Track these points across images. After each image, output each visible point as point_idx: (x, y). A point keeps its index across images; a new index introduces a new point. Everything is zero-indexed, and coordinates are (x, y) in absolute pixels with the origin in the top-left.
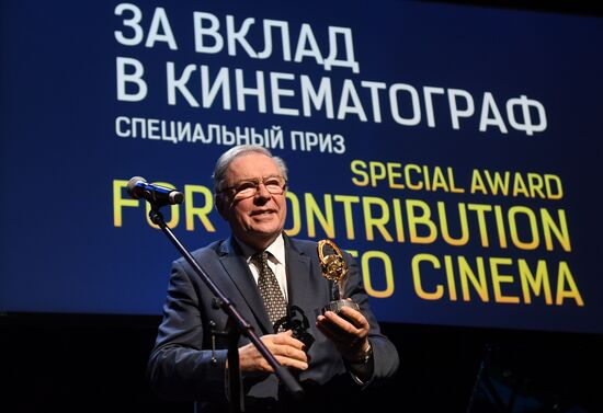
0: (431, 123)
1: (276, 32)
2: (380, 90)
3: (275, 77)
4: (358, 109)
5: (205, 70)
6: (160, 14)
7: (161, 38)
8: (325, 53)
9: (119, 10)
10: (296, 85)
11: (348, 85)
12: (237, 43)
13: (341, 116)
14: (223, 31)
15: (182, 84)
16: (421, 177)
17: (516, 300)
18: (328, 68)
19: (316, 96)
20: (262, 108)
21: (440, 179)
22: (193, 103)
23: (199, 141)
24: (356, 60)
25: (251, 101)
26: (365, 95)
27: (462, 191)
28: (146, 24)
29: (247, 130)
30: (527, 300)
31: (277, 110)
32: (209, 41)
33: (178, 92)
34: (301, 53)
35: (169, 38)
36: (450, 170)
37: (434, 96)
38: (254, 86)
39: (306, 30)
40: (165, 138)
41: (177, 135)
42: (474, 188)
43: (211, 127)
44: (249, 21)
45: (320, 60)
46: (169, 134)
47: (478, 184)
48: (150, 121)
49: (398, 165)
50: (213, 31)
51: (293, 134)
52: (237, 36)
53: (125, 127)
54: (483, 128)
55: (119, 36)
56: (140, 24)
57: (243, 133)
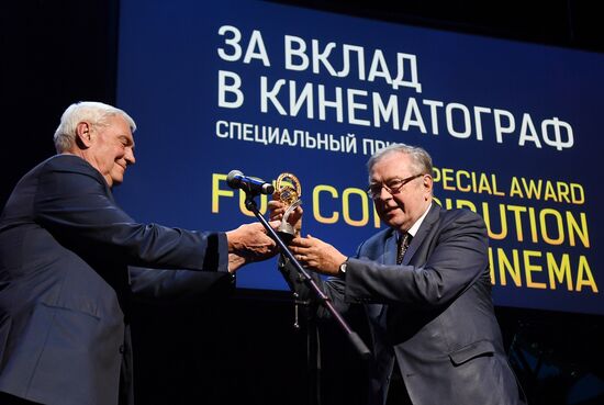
0: (480, 137)
1: (354, 55)
2: (438, 108)
3: (351, 93)
4: (420, 123)
5: (293, 84)
6: (256, 36)
7: (257, 56)
8: (394, 75)
9: (222, 31)
10: (368, 101)
11: (412, 102)
12: (321, 64)
13: (405, 128)
14: (309, 52)
15: (273, 95)
16: (469, 181)
17: (543, 286)
18: (395, 87)
19: (385, 110)
20: (340, 119)
21: (485, 184)
22: (282, 111)
23: (286, 144)
24: (419, 82)
25: (331, 112)
26: (425, 111)
27: (503, 194)
28: (244, 44)
29: (326, 136)
30: (553, 286)
31: (352, 120)
32: (297, 60)
33: (269, 101)
34: (373, 73)
35: (264, 56)
36: (493, 176)
37: (483, 115)
38: (334, 100)
39: (378, 54)
40: (257, 140)
41: (267, 138)
42: (513, 192)
43: (296, 132)
44: (332, 45)
45: (389, 81)
46: (260, 137)
47: (516, 189)
48: (245, 126)
49: (451, 171)
50: (300, 52)
51: (365, 141)
52: (321, 58)
53: (224, 129)
54: (522, 143)
55: (221, 52)
56: (239, 43)
57: (323, 138)
